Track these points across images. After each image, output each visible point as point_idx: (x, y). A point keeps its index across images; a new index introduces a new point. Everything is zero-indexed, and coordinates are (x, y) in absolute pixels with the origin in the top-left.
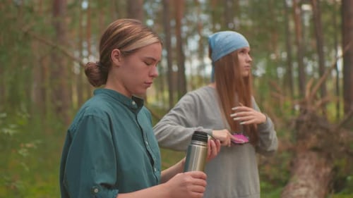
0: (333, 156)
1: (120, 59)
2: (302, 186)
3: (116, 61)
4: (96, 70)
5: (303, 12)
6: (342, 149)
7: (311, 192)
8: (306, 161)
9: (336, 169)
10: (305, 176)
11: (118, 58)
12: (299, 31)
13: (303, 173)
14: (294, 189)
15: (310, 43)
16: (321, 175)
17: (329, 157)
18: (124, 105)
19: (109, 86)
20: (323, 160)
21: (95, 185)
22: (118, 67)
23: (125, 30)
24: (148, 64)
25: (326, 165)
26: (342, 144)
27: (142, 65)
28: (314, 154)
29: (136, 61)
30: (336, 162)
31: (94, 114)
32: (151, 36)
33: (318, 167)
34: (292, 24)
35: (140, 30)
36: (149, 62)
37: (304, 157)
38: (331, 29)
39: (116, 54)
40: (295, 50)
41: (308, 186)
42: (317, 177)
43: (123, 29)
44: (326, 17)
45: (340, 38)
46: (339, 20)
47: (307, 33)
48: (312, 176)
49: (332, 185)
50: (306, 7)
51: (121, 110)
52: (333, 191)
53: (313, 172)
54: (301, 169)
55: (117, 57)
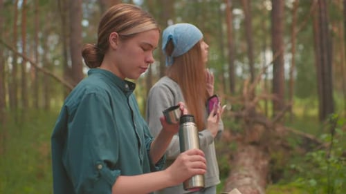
0: (270, 149)
1: (118, 43)
2: (246, 176)
3: (113, 44)
4: (93, 52)
5: (234, 16)
6: (278, 142)
7: (255, 182)
8: (245, 154)
9: (272, 162)
10: (246, 168)
11: (116, 42)
12: (231, 33)
13: (243, 165)
14: (239, 178)
15: (241, 46)
16: (260, 167)
17: (266, 150)
18: (118, 86)
19: (104, 67)
20: (261, 154)
21: (100, 160)
22: (115, 50)
23: (125, 15)
24: (144, 50)
25: (263, 158)
26: (278, 138)
27: (139, 49)
28: (252, 148)
29: (133, 45)
30: (274, 155)
31: (96, 92)
32: (150, 22)
33: (256, 159)
34: (225, 27)
35: (139, 15)
36: (146, 47)
37: (243, 151)
38: (260, 32)
39: (113, 37)
40: (226, 52)
41: (251, 177)
42: (257, 169)
43: (123, 13)
44: (256, 22)
45: (269, 41)
46: (268, 24)
47: (238, 36)
48: (252, 167)
49: (270, 177)
50: (237, 11)
51: (116, 91)
52: (271, 182)
53: (253, 165)
54: (241, 161)
55: (115, 40)
